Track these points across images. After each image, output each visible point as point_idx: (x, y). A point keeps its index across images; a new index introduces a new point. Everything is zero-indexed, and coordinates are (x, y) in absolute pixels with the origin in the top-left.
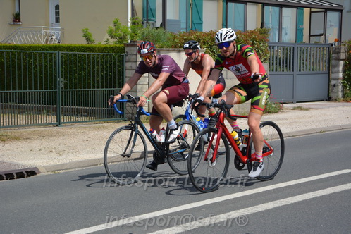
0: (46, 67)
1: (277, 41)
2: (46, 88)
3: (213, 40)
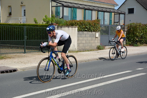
0: (20, 32)
1: (103, 24)
2: (20, 40)
3: (81, 23)
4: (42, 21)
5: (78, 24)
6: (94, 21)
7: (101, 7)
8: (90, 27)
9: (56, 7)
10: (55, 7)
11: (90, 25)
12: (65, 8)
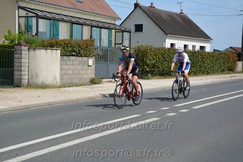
1: (99, 46)
3: (65, 44)
4: (3, 39)
5: (60, 45)
6: (86, 41)
7: (96, 20)
8: (79, 50)
9: (26, 18)
10: (24, 18)
11: (79, 46)
12: (40, 21)
